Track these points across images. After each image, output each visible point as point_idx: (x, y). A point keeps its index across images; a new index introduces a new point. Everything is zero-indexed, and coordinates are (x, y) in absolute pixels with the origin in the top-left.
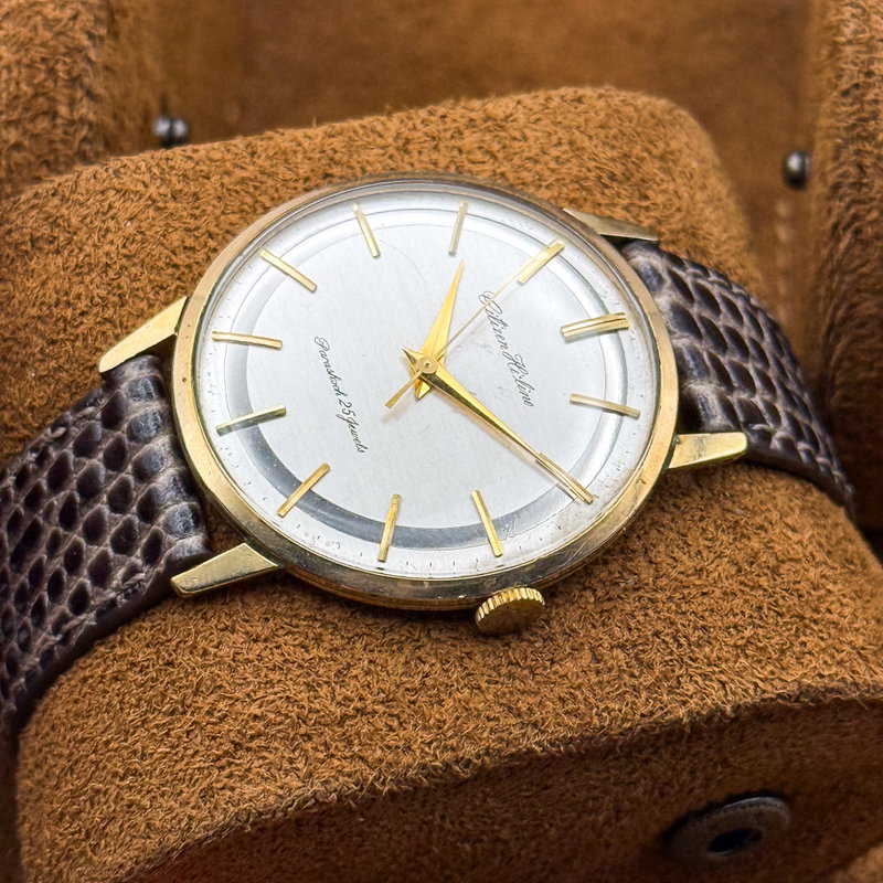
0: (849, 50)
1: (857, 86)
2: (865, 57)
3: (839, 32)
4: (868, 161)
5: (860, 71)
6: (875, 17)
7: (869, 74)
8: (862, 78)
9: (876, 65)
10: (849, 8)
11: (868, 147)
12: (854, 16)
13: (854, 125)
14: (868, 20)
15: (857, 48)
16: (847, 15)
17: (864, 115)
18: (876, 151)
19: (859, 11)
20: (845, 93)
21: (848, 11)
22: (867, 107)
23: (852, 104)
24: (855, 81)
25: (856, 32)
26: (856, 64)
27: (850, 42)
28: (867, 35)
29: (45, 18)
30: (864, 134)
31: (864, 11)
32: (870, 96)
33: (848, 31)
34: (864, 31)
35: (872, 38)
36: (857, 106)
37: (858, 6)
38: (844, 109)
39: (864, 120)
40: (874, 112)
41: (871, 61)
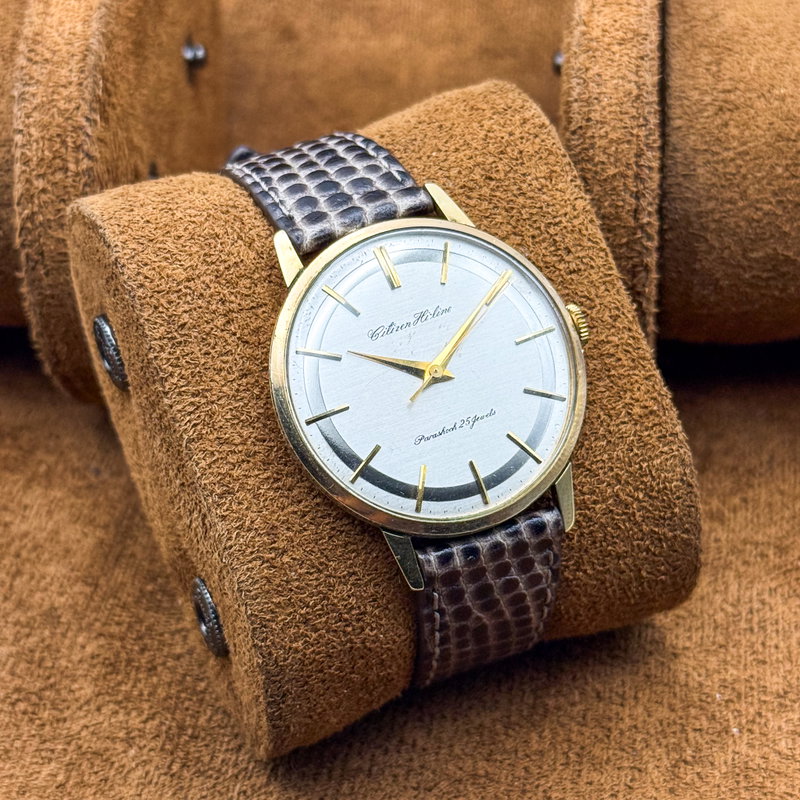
0: (575, 105)
1: (581, 127)
2: (586, 109)
3: (569, 95)
4: (589, 176)
5: (583, 118)
6: (591, 84)
7: (589, 120)
8: (584, 123)
9: (593, 114)
10: (575, 79)
11: (589, 166)
12: (578, 84)
13: (580, 153)
14: (587, 86)
15: (581, 104)
16: (574, 84)
17: (586, 146)
18: (594, 169)
19: (582, 81)
20: (574, 133)
21: (574, 81)
22: (587, 141)
23: (578, 140)
24: (580, 125)
25: (579, 94)
26: (579, 114)
27: (576, 100)
28: (587, 96)
29: (59, 109)
30: (586, 158)
31: (585, 81)
32: (589, 134)
33: (575, 94)
34: (584, 93)
35: (590, 97)
36: (581, 140)
37: (581, 78)
38: (573, 142)
39: (586, 149)
40: (592, 144)
41: (589, 112)
